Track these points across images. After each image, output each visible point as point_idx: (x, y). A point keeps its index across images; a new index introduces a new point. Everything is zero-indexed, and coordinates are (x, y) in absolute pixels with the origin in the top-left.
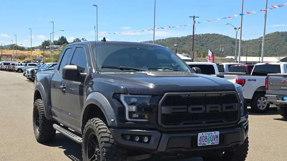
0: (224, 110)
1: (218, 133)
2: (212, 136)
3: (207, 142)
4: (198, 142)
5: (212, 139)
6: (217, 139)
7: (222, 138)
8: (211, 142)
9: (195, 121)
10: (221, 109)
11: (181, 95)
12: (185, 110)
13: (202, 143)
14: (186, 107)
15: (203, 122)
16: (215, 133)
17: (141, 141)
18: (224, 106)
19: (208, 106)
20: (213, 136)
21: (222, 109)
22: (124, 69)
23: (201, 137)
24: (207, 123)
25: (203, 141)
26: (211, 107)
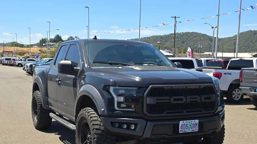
0: (203, 100)
1: (197, 121)
2: (192, 124)
3: (188, 129)
4: (180, 129)
5: (192, 127)
6: (196, 126)
7: (201, 125)
8: (191, 129)
9: (176, 111)
11: (164, 87)
12: (168, 101)
13: (183, 130)
14: (168, 98)
15: (184, 111)
17: (128, 128)
18: (203, 97)
19: (188, 97)
22: (113, 64)
23: (182, 124)
24: (187, 112)
25: (184, 128)
26: (191, 98)
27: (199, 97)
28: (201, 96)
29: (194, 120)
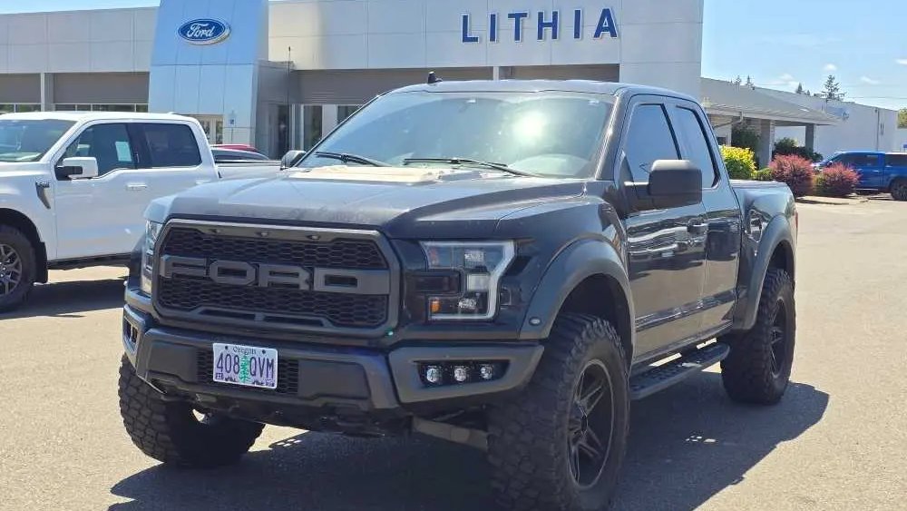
0: (319, 286)
1: (273, 354)
2: (253, 361)
3: (240, 375)
4: (215, 370)
5: (253, 370)
6: (270, 371)
7: (287, 369)
8: (253, 379)
9: (231, 308)
10: (307, 282)
11: (201, 229)
12: (202, 273)
13: (226, 375)
15: (257, 314)
16: (264, 352)
18: (320, 273)
20: (257, 360)
21: (311, 282)
22: (350, 160)
23: (222, 355)
24: (268, 319)
25: (228, 369)
26: (272, 273)
27: (304, 275)
28: (311, 270)
29: (262, 349)
